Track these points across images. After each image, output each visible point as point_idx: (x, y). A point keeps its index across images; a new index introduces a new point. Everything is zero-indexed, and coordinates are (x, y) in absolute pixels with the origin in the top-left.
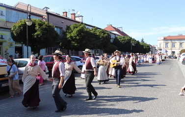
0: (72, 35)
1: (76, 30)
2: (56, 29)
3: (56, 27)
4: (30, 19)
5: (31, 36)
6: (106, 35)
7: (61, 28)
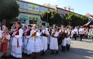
0: (68, 18)
1: (70, 16)
2: (60, 15)
4: (49, 10)
5: (49, 18)
6: (86, 18)
7: (63, 15)
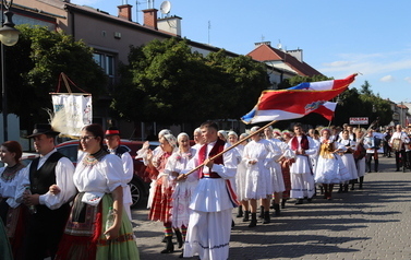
0: (149, 75)
1: (161, 58)
2: (96, 58)
3: (97, 51)
4: (11, 24)
6: (255, 72)
7: (113, 56)
